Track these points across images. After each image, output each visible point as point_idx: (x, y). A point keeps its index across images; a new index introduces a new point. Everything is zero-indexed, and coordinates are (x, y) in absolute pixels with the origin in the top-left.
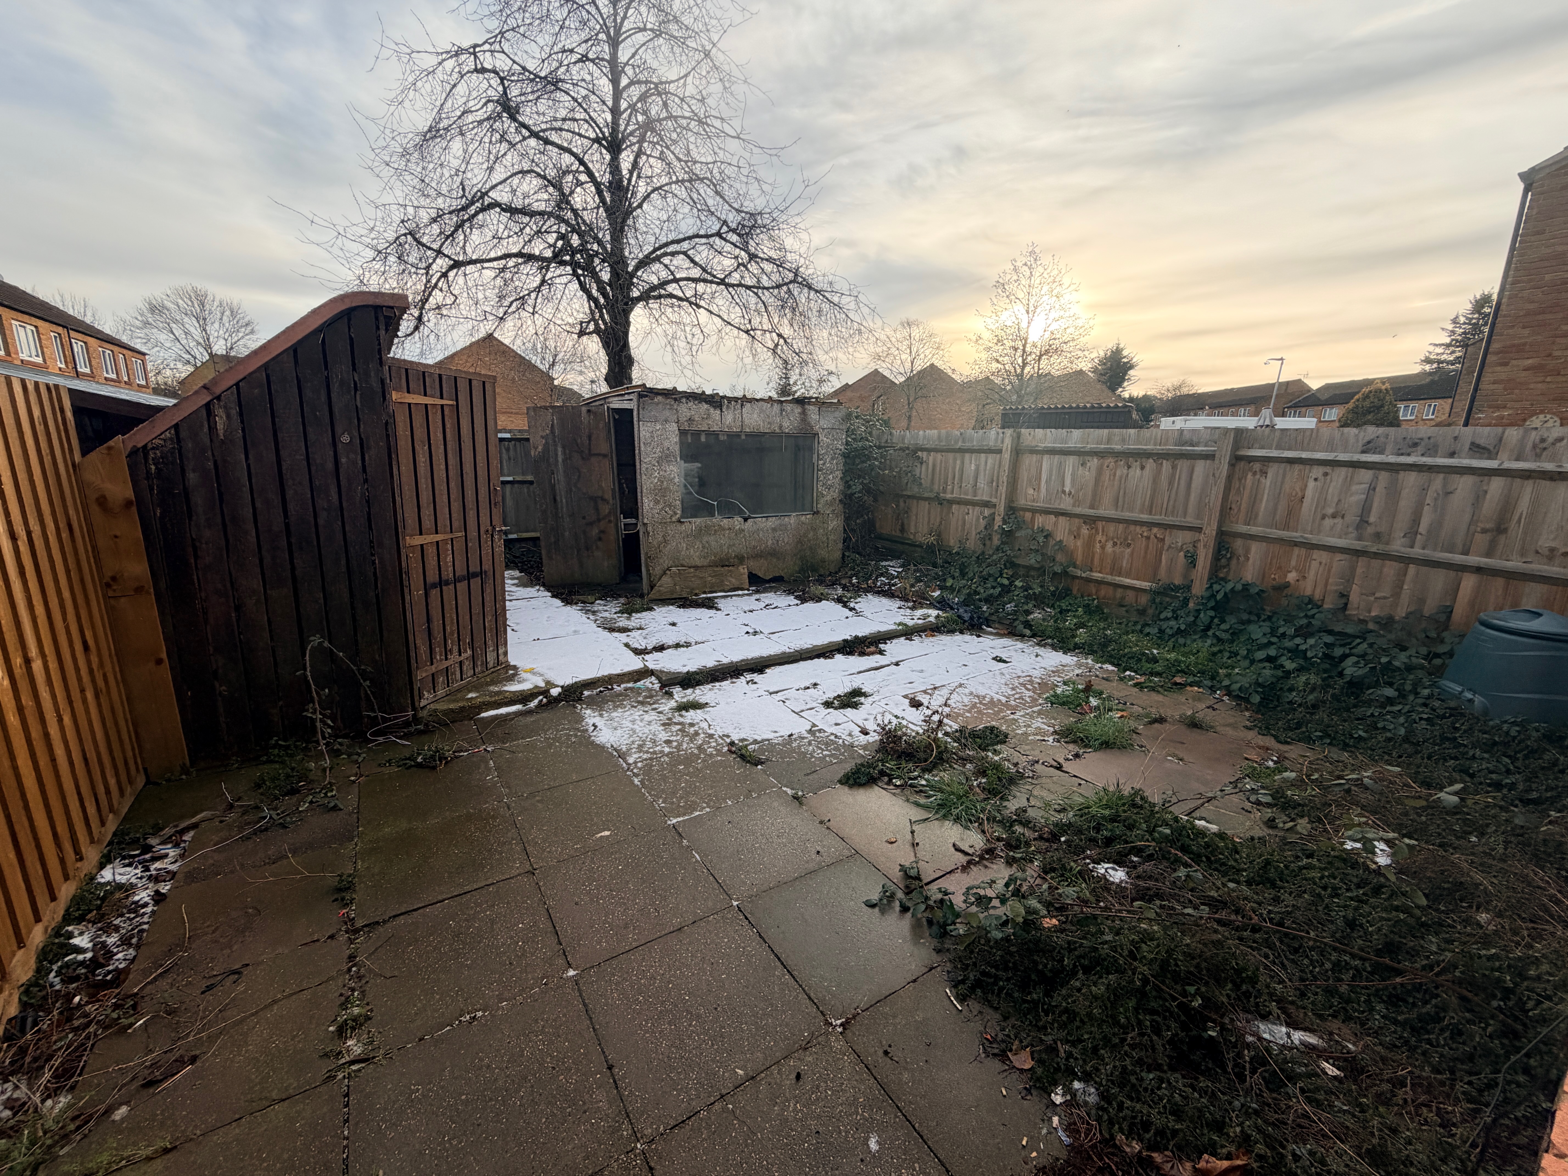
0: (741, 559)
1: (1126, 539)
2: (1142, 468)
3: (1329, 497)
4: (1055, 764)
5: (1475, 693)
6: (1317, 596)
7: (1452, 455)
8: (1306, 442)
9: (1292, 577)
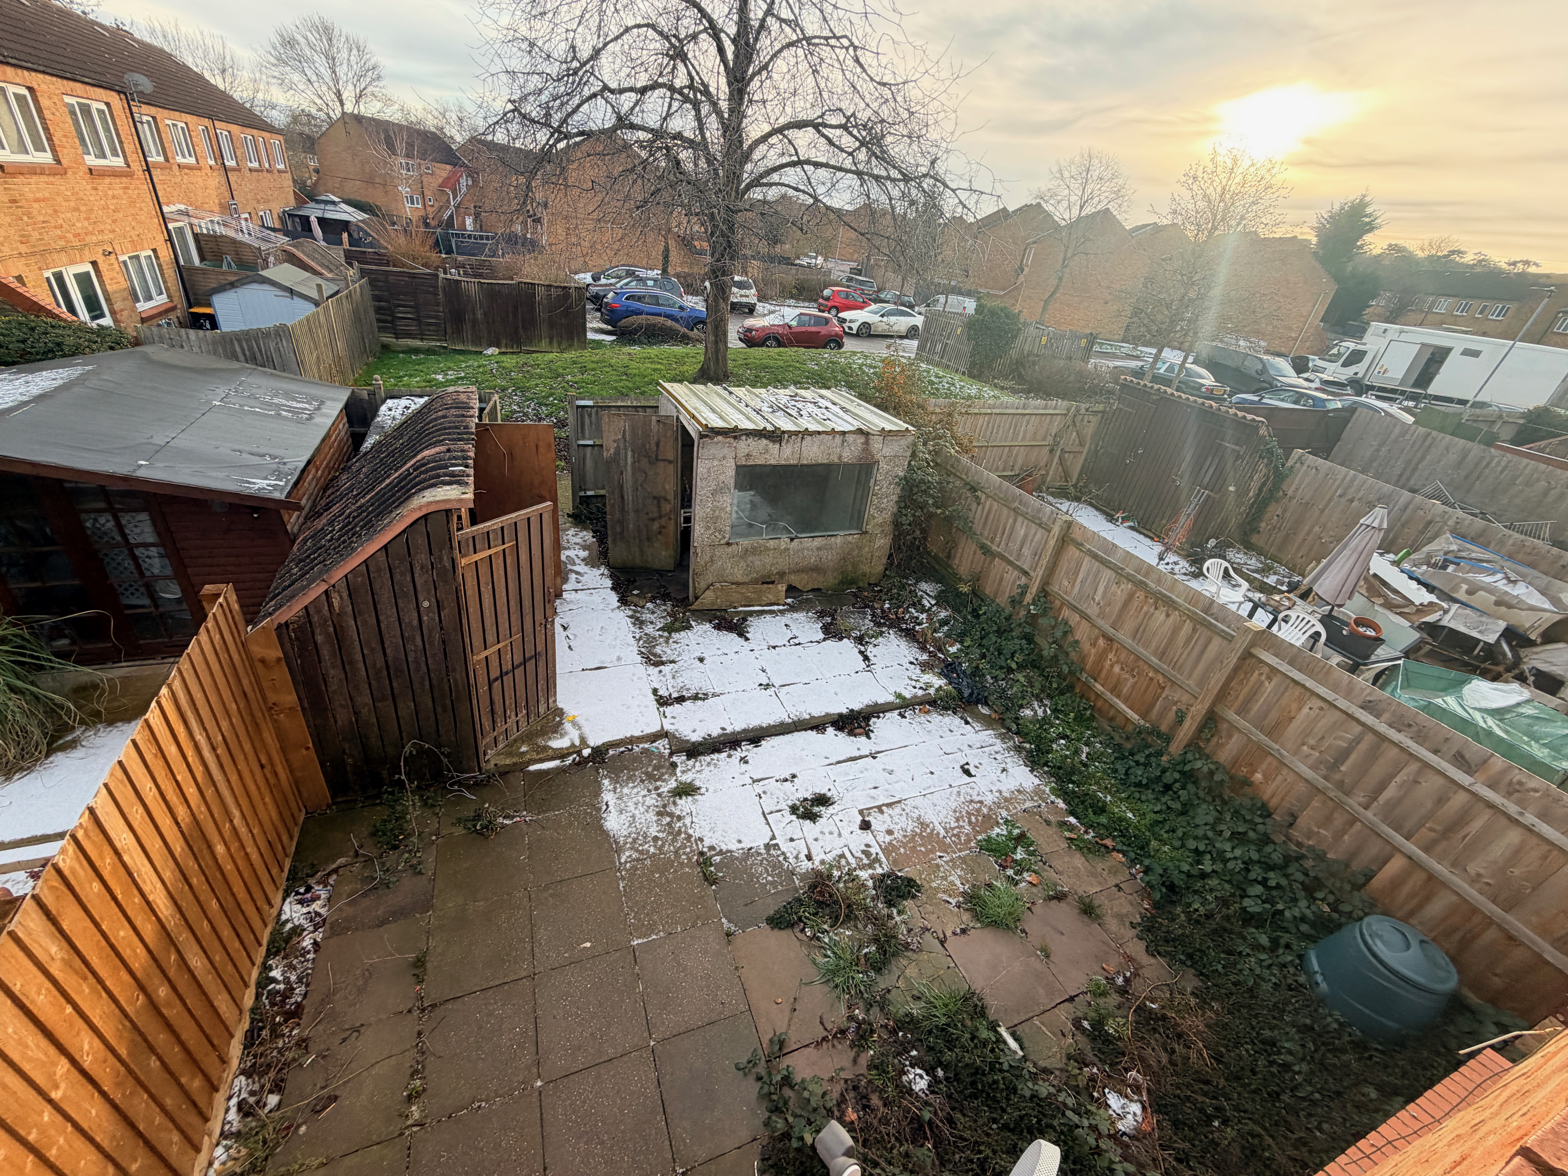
0: (782, 574)
1: (1133, 670)
2: (1168, 615)
3: (1316, 730)
4: (942, 936)
5: (1325, 979)
6: (1273, 803)
7: (1436, 752)
8: (1316, 670)
9: (1258, 777)
